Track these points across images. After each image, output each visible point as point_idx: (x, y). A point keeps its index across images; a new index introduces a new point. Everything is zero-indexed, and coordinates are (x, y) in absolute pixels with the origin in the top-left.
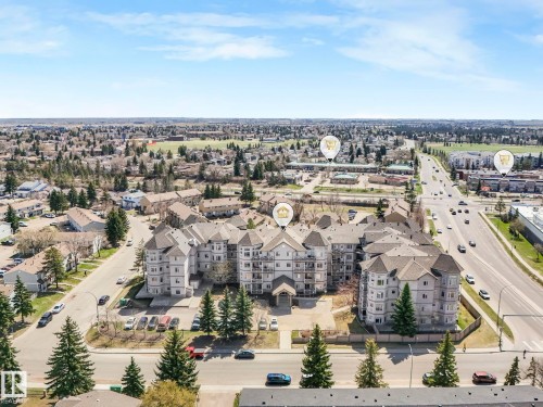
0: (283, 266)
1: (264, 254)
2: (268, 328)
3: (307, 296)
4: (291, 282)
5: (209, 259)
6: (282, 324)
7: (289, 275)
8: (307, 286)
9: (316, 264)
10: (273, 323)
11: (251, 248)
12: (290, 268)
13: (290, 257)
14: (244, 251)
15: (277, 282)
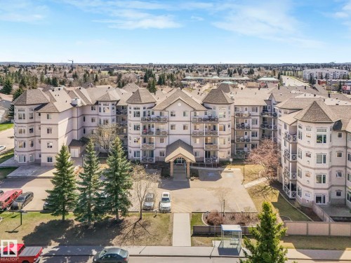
0: (179, 129)
1: (157, 114)
2: (156, 209)
3: (209, 166)
4: (189, 148)
5: (94, 124)
6: (177, 201)
7: (187, 139)
8: (208, 154)
9: (218, 126)
10: (165, 200)
11: (141, 107)
12: (187, 132)
13: (187, 118)
14: (133, 110)
15: (171, 148)
